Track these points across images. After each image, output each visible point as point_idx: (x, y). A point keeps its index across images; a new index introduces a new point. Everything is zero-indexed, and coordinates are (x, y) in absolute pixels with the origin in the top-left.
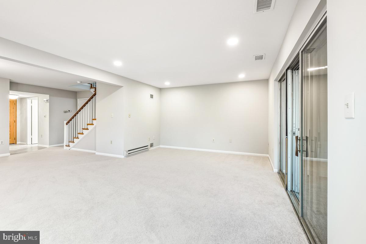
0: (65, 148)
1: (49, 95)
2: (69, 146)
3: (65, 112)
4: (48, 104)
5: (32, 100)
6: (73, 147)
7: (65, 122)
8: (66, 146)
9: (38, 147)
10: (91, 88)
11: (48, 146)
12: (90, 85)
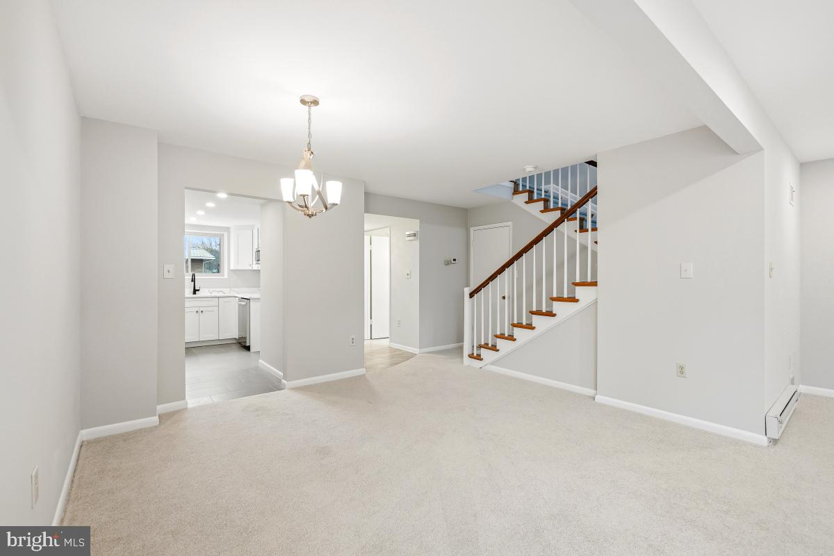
0: (467, 361)
1: (418, 221)
2: (479, 358)
3: (448, 263)
4: (417, 243)
5: (373, 237)
6: (493, 363)
7: (467, 291)
8: (471, 356)
9: (392, 350)
10: (514, 194)
11: (416, 350)
12: (512, 185)
